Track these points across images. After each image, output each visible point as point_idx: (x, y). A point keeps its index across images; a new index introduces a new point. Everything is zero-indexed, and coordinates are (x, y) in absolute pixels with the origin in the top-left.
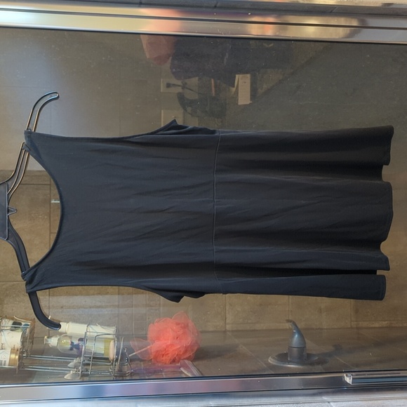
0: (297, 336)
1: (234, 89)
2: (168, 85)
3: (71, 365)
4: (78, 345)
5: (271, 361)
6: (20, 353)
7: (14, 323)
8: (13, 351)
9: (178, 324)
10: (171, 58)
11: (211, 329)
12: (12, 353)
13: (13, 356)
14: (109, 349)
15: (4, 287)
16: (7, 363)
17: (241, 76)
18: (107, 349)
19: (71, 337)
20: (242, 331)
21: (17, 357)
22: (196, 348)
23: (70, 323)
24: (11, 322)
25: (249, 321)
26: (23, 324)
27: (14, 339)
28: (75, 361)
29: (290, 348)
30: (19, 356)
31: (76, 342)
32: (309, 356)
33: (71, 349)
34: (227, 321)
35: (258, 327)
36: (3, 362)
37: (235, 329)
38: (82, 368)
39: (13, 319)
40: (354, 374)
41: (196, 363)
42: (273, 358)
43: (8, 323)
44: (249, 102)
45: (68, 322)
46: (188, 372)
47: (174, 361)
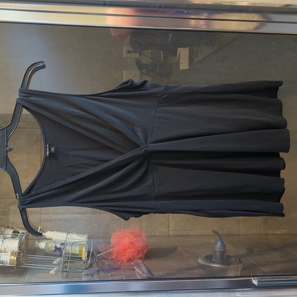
0: (219, 243)
1: (177, 58)
2: (129, 52)
3: (54, 262)
4: (60, 248)
5: (200, 261)
6: (18, 255)
7: (14, 232)
8: (13, 253)
9: (132, 233)
10: (130, 35)
11: (158, 234)
12: (11, 255)
13: (13, 257)
14: (82, 251)
15: (7, 202)
16: (8, 262)
17: (181, 49)
18: (81, 251)
19: (55, 242)
20: (180, 236)
21: (15, 258)
22: (145, 251)
23: (55, 232)
24: (12, 231)
25: (186, 229)
26: (21, 232)
27: (13, 245)
28: (58, 259)
29: (215, 252)
30: (17, 258)
31: (58, 246)
32: (229, 257)
33: (55, 251)
34: (170, 228)
35: (192, 233)
36: (5, 262)
37: (175, 234)
38: (63, 266)
39: (13, 228)
40: (259, 278)
41: (146, 262)
42: (202, 259)
43: (10, 232)
44: (187, 68)
45: (53, 231)
46: (139, 269)
47: (130, 260)
